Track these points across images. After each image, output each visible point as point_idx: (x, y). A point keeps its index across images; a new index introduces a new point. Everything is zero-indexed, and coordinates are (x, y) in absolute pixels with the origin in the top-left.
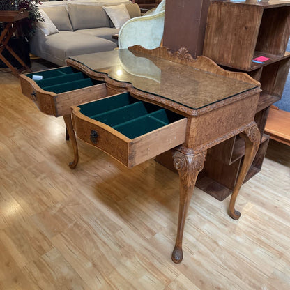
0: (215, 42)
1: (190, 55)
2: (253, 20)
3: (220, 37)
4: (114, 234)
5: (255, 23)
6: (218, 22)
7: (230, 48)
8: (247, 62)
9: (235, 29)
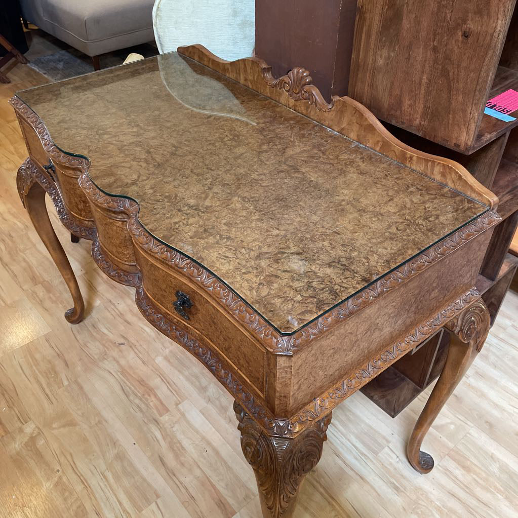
0: (381, 62)
1: (316, 92)
2: (489, 14)
3: (394, 50)
4: (140, 512)
5: (492, 22)
6: (387, 7)
7: (420, 84)
8: (465, 131)
9: (435, 35)
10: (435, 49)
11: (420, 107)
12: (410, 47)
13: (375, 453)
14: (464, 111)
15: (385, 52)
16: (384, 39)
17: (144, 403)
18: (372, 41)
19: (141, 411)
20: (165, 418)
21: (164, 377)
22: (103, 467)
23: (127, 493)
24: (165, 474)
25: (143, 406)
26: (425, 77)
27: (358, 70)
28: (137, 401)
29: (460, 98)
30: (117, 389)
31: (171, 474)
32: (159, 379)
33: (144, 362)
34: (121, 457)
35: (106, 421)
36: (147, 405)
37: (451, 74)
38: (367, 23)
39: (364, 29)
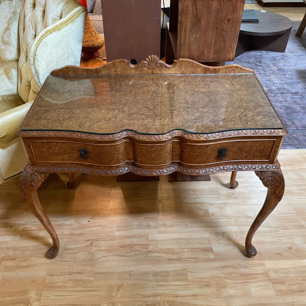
0: (192, 40)
1: (163, 63)
2: (237, 11)
3: (198, 34)
4: (188, 280)
5: (238, 13)
6: (193, 18)
7: (212, 43)
8: (232, 53)
9: (216, 23)
10: (217, 29)
11: (212, 51)
12: (206, 30)
13: (219, 194)
14: (231, 46)
15: (194, 36)
16: (193, 31)
17: (135, 251)
18: (187, 33)
19: (139, 255)
20: (150, 248)
21: (129, 237)
22: (155, 284)
23: (175, 280)
24: (178, 262)
25: (137, 253)
26: (213, 40)
27: (181, 46)
28: (132, 254)
29: (229, 43)
30: (117, 258)
31: (179, 260)
32: (128, 239)
33: (112, 240)
34: (156, 274)
35: (132, 271)
36: (138, 251)
37: (224, 35)
38: (184, 27)
39: (183, 30)
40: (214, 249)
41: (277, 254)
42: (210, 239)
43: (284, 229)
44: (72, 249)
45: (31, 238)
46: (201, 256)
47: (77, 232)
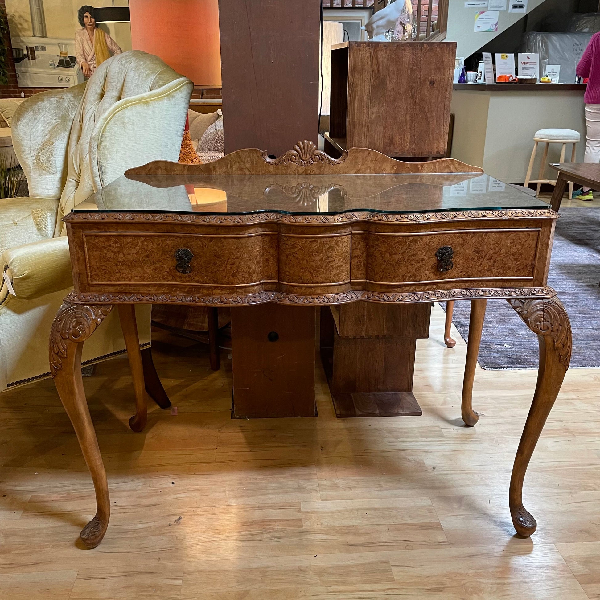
0: (373, 117)
1: (324, 154)
2: (444, 68)
3: (383, 106)
4: (394, 581)
5: (446, 71)
6: (374, 79)
7: (406, 122)
8: (442, 141)
9: (412, 88)
10: (413, 97)
11: (408, 137)
12: (395, 100)
13: (442, 436)
14: (439, 129)
15: (376, 109)
16: (374, 101)
17: (272, 532)
18: (364, 104)
19: (282, 537)
20: (306, 525)
21: (259, 507)
22: (322, 589)
23: (364, 582)
24: (368, 549)
25: (277, 534)
26: (408, 116)
27: (354, 128)
28: (265, 536)
29: (435, 122)
31: (371, 545)
32: (256, 511)
34: (322, 572)
35: (268, 567)
36: (279, 531)
37: (426, 109)
38: (359, 93)
39: (357, 98)
40: (443, 524)
41: (581, 531)
42: (433, 507)
43: (585, 490)
44: (134, 531)
45: (45, 514)
46: (419, 537)
47: (146, 502)
